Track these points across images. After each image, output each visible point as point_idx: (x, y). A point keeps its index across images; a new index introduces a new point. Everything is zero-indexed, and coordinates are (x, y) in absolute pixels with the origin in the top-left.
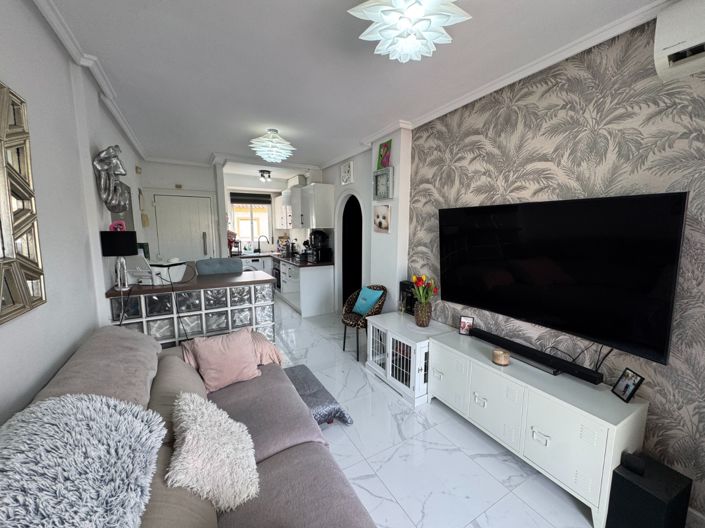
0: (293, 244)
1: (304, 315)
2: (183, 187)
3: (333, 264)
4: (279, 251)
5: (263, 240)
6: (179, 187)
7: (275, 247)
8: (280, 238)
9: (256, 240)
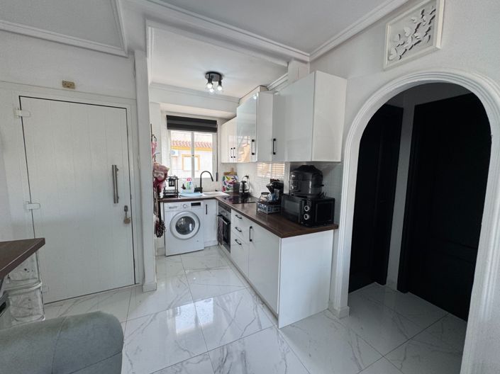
0: (244, 182)
1: (283, 321)
2: (78, 89)
3: (337, 227)
4: (224, 189)
5: (206, 176)
6: (68, 85)
7: (219, 184)
8: (226, 174)
9: (197, 176)
